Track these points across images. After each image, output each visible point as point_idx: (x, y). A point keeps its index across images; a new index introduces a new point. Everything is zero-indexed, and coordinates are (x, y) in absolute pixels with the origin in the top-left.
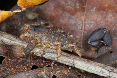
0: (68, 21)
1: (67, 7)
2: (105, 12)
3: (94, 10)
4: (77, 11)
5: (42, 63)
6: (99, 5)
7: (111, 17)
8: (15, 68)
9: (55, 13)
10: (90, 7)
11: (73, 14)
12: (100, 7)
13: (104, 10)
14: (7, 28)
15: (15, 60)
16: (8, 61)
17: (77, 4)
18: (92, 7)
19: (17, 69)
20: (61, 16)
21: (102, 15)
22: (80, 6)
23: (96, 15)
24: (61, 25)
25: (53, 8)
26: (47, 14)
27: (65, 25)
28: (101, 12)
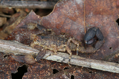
0: (71, 27)
1: (69, 15)
2: (101, 16)
3: (92, 15)
4: (77, 17)
5: (59, 66)
6: (95, 10)
7: (106, 19)
8: (39, 74)
9: (59, 21)
10: (88, 12)
11: (75, 20)
12: (96, 11)
13: (100, 14)
14: (20, 39)
15: (37, 67)
16: (32, 68)
17: (76, 11)
18: (90, 13)
19: (41, 75)
20: (64, 23)
21: (99, 18)
22: (79, 13)
23: (94, 19)
24: (66, 31)
25: (56, 17)
26: (53, 22)
27: (70, 30)
28: (98, 15)
